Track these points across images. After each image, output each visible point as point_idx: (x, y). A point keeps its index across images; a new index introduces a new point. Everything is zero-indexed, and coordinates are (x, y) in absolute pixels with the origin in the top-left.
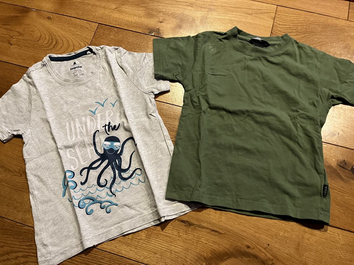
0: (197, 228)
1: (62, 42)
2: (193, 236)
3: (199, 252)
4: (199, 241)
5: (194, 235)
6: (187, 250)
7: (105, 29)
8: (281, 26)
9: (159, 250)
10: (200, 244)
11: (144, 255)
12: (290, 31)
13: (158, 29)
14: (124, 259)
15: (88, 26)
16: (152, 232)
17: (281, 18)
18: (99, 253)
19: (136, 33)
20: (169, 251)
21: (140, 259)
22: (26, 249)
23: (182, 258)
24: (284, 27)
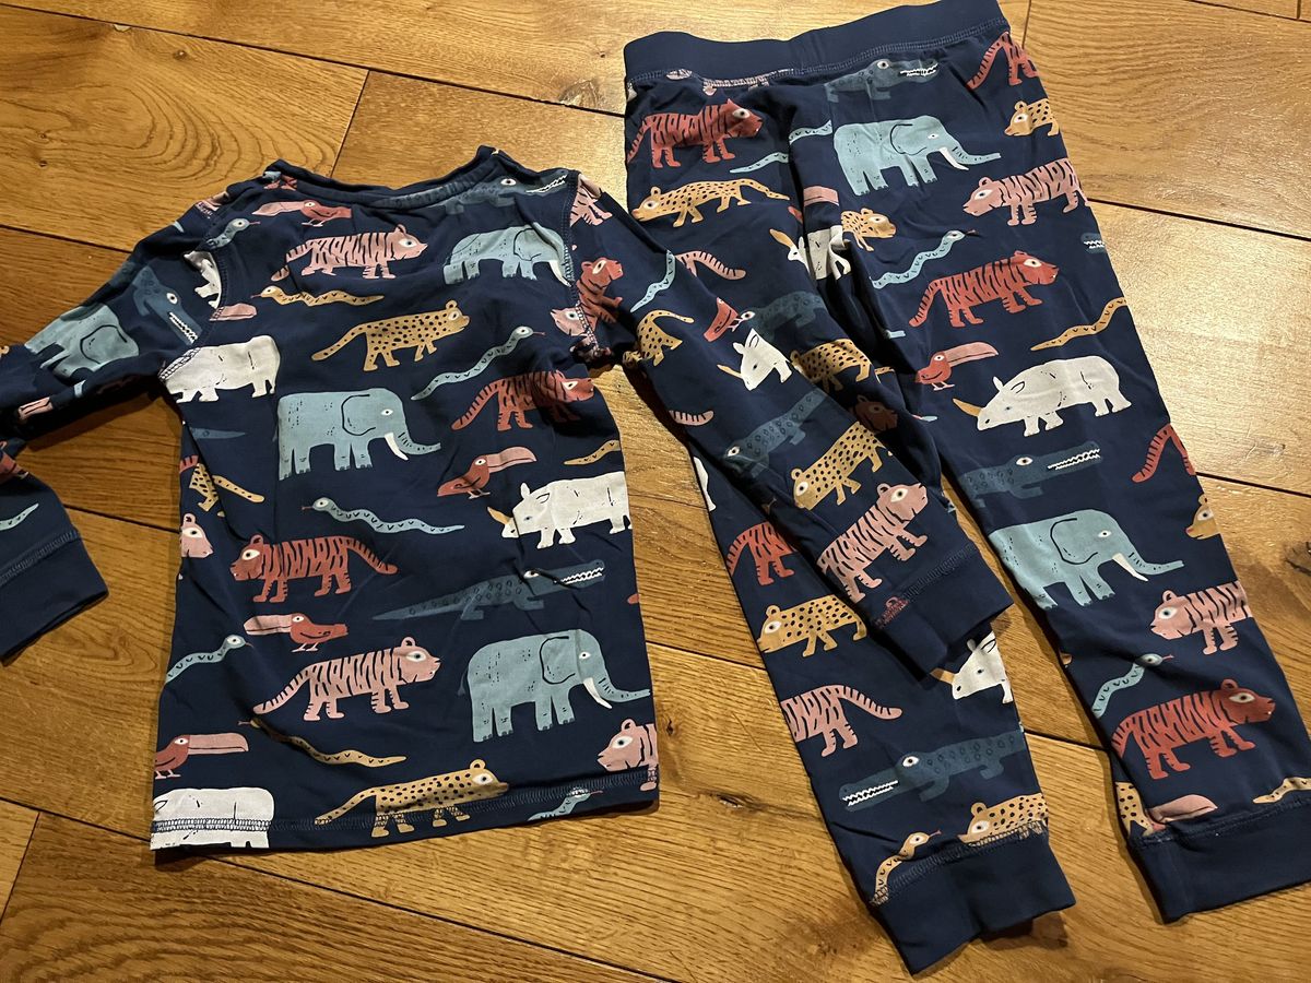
0: (778, 818)
1: (235, 144)
2: (764, 849)
3: (790, 906)
4: (790, 867)
5: (771, 846)
6: (747, 900)
7: (393, 90)
8: (1052, 52)
9: (644, 905)
10: (795, 879)
11: (589, 927)
12: (1087, 67)
13: (595, 81)
14: (516, 947)
15: (331, 81)
16: (615, 841)
17: (1050, 21)
18: (426, 929)
19: (513, 100)
20: (680, 907)
21: (579, 943)
22: (152, 928)
23: (729, 932)
24: (1065, 53)
